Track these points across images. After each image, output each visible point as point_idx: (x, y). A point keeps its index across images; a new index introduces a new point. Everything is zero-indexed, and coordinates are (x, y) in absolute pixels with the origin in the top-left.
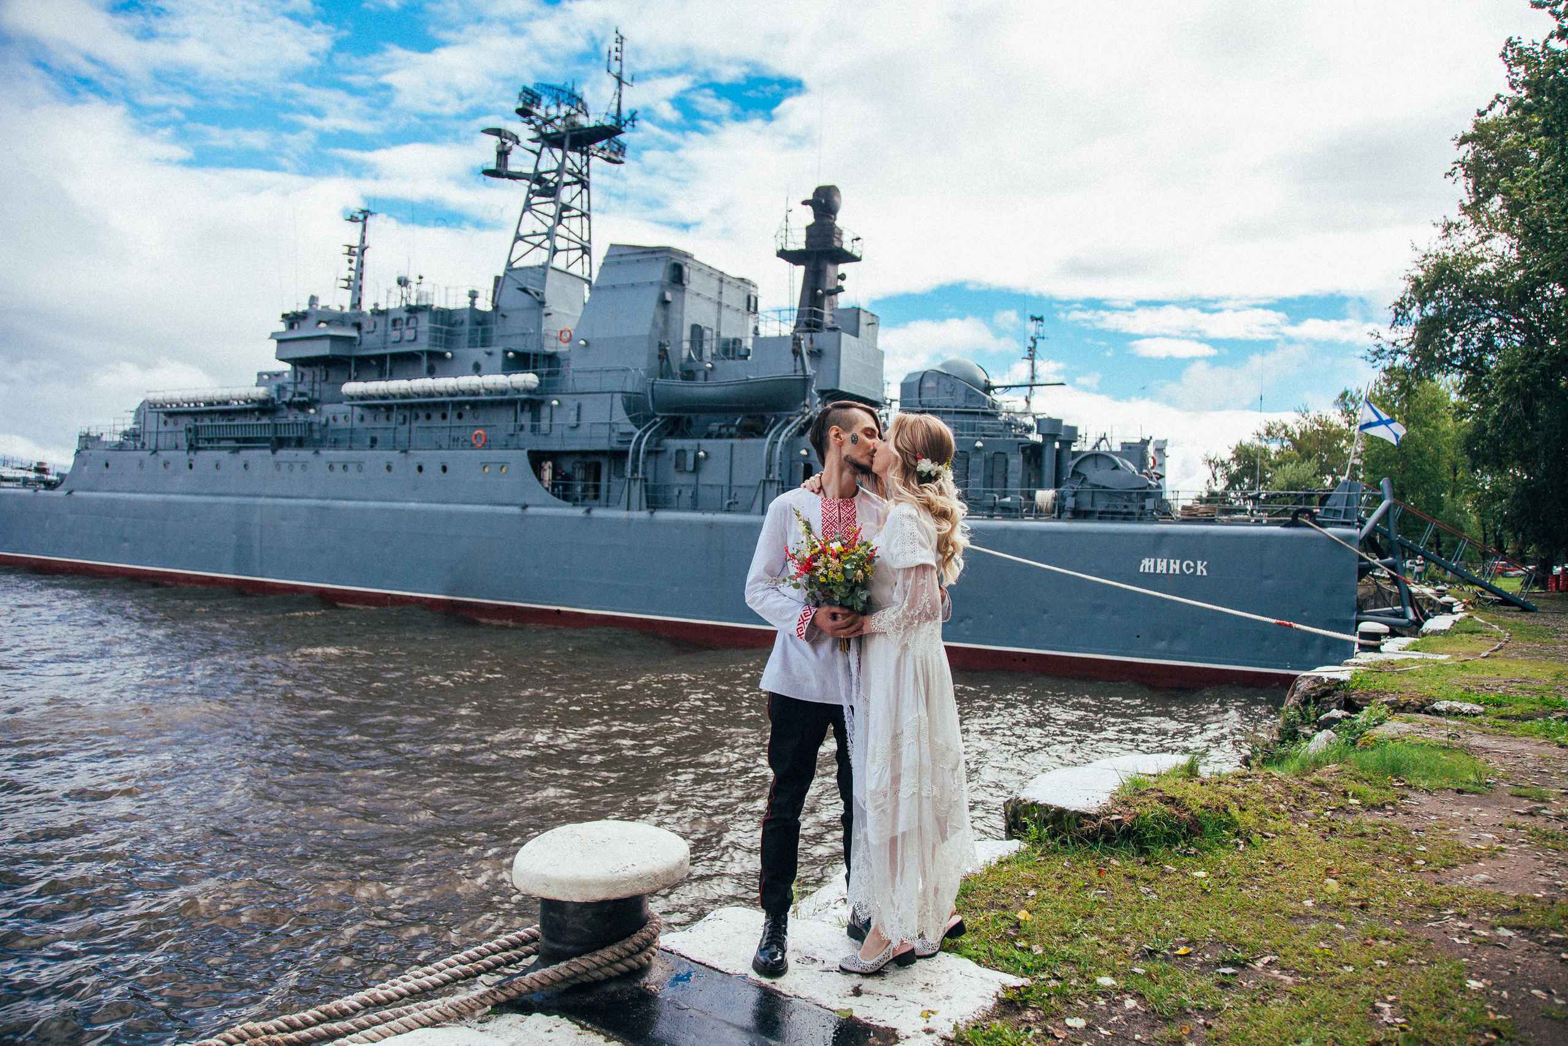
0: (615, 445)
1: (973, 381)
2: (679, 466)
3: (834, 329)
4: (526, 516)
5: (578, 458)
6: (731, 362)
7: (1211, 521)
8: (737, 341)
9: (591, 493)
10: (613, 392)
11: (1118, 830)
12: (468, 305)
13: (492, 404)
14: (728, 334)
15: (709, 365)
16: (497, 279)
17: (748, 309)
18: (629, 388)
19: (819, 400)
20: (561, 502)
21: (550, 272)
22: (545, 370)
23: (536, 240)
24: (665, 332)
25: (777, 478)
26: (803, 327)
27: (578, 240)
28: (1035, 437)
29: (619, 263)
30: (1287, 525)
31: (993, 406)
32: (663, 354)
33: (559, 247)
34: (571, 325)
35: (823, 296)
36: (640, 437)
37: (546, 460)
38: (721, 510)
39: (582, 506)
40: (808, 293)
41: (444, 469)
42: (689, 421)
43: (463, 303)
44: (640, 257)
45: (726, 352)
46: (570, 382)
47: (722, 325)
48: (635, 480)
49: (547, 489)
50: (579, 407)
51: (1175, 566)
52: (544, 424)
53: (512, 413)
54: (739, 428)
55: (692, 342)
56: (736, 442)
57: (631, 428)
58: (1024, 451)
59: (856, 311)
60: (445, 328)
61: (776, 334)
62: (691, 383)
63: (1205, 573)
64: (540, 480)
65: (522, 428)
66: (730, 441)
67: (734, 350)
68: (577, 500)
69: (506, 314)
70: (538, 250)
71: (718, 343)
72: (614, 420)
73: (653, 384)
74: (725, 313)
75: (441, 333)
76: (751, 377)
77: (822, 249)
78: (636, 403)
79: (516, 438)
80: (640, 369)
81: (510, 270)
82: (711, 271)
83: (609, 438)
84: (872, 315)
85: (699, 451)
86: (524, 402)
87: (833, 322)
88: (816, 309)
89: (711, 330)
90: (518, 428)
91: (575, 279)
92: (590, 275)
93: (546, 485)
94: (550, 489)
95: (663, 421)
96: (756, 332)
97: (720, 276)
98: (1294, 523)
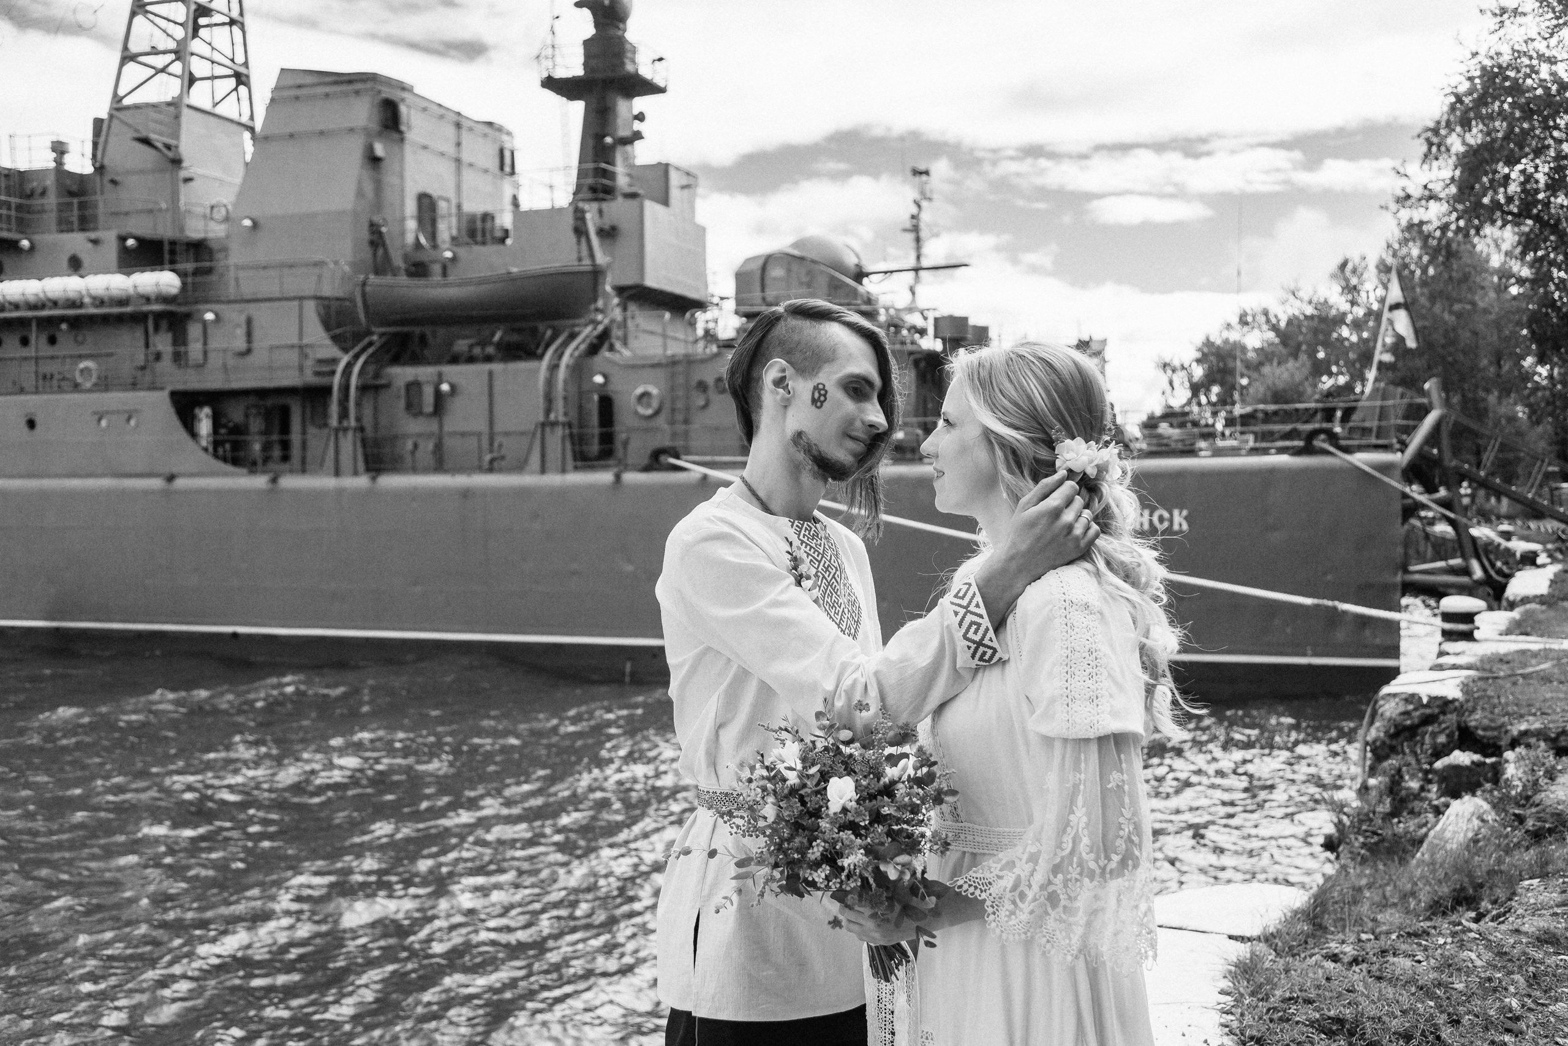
0: (310, 378)
1: (839, 267)
2: (413, 407)
3: (633, 196)
4: (176, 492)
5: (252, 400)
6: (478, 249)
7: (1191, 452)
8: (487, 217)
9: (277, 453)
10: (301, 298)
12: (53, 165)
13: (105, 319)
14: (474, 206)
15: (448, 254)
16: (98, 123)
17: (502, 167)
18: (327, 290)
19: (616, 301)
20: (229, 468)
21: (186, 111)
22: (190, 266)
23: (159, 61)
24: (378, 204)
25: (561, 419)
26: (585, 193)
27: (229, 63)
28: (931, 343)
29: (297, 98)
30: (1298, 452)
31: (870, 300)
32: (376, 239)
33: (197, 74)
34: (226, 197)
35: (612, 148)
36: (349, 366)
37: (201, 405)
38: (480, 469)
39: (264, 472)
40: (591, 142)
41: (31, 424)
42: (423, 339)
43: (44, 160)
44: (327, 89)
45: (472, 233)
46: (232, 283)
47: (464, 194)
48: (346, 430)
49: (206, 450)
50: (249, 322)
52: (195, 349)
53: (139, 333)
54: (499, 346)
55: (420, 220)
56: (497, 367)
57: (330, 350)
58: (916, 363)
59: (664, 169)
60: (14, 200)
61: (545, 205)
62: (422, 282)
64: (193, 434)
65: (158, 357)
66: (487, 367)
67: (484, 232)
68: (254, 463)
69: (117, 178)
70: (162, 76)
71: (459, 221)
72: (305, 341)
73: (364, 284)
74: (468, 176)
75: (9, 209)
76: (514, 270)
77: (610, 74)
78: (338, 313)
79: (148, 372)
80: (342, 262)
81: (118, 109)
82: (442, 111)
83: (301, 368)
84: (688, 174)
85: (440, 382)
86: (158, 316)
87: (630, 185)
88: (603, 165)
89: (447, 200)
90: (151, 358)
91: (228, 124)
92: (252, 118)
93: (204, 443)
94: (211, 449)
95: (383, 340)
96: (515, 202)
97: (455, 118)
98: (1308, 449)
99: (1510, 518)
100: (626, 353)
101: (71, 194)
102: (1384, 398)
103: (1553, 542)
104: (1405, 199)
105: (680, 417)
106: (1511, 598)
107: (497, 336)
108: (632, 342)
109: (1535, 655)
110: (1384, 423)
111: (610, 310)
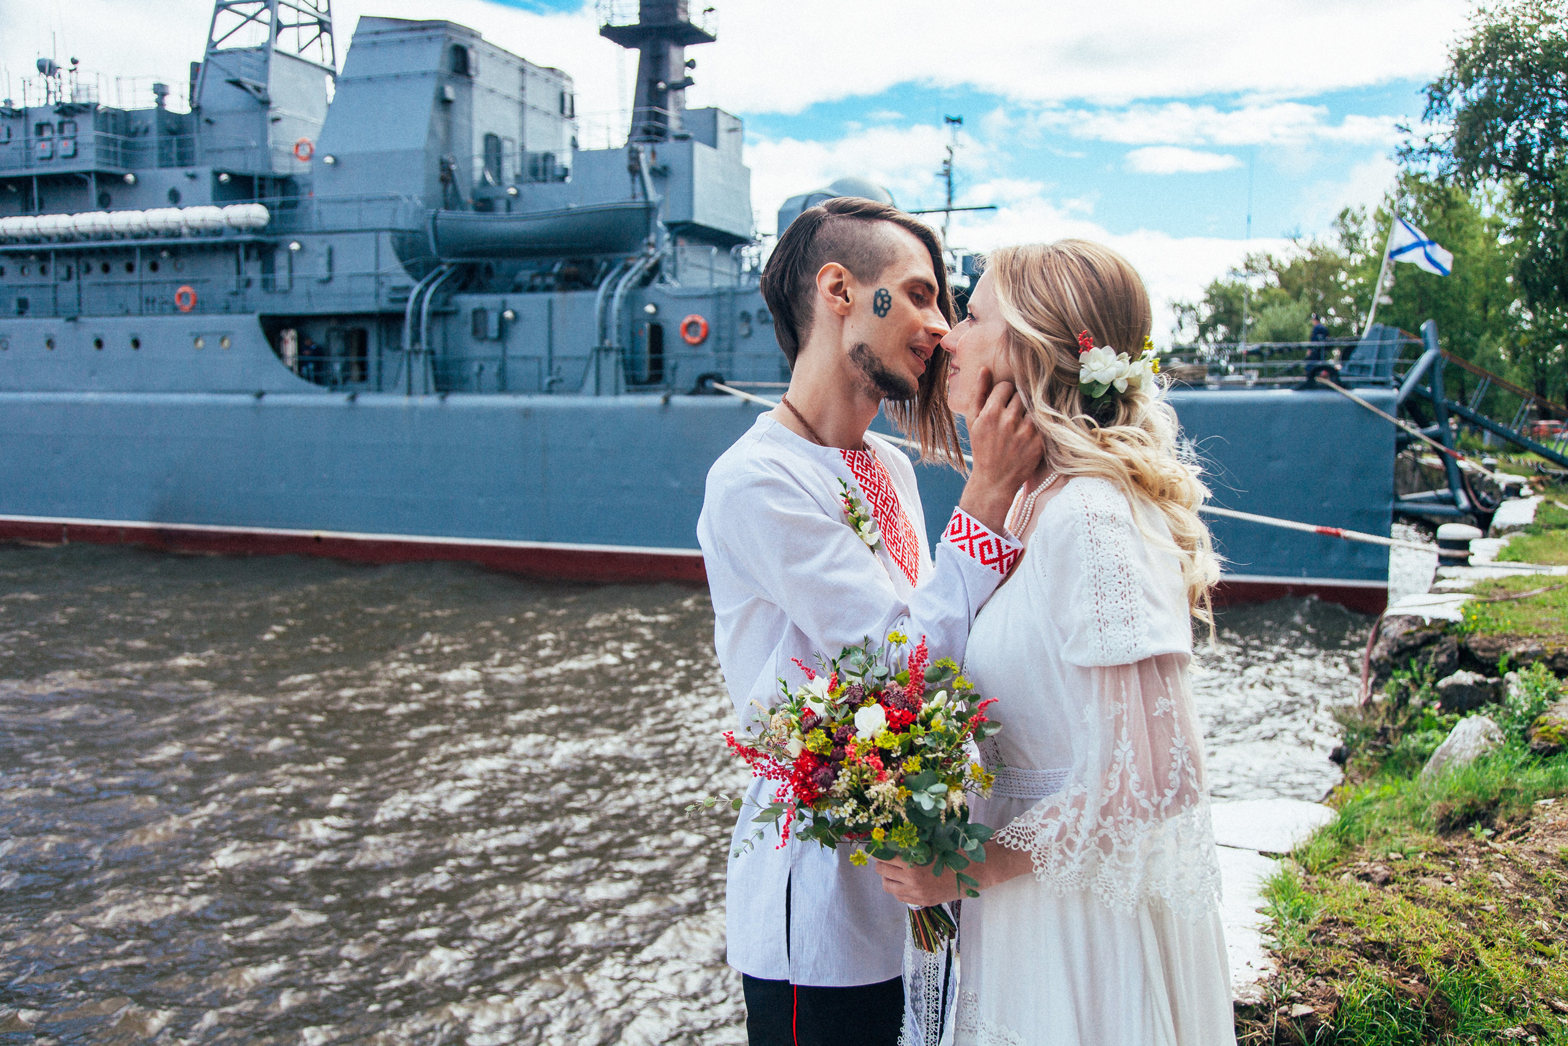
0: (385, 305)
2: (479, 332)
3: (683, 138)
4: (265, 408)
5: (333, 324)
6: (539, 187)
7: (1199, 385)
8: (548, 157)
9: (355, 373)
10: (377, 231)
12: (155, 105)
13: (202, 249)
14: (536, 147)
15: (512, 191)
16: (195, 67)
17: (562, 110)
18: (402, 223)
19: (667, 236)
20: (312, 386)
21: (274, 57)
23: (249, 9)
24: (448, 143)
25: (616, 345)
26: (639, 135)
27: (312, 11)
28: (961, 281)
29: (375, 44)
30: (1301, 387)
32: (447, 176)
33: (284, 22)
34: (310, 136)
35: (665, 92)
36: (421, 294)
37: (287, 328)
38: (541, 391)
39: (344, 391)
40: (645, 88)
41: (136, 344)
42: (489, 270)
43: (146, 101)
44: (402, 36)
45: (534, 172)
46: (315, 217)
47: (528, 135)
48: (417, 353)
49: (291, 369)
50: (330, 252)
52: (281, 276)
53: (232, 262)
54: (558, 276)
55: (487, 158)
56: (557, 296)
57: (405, 280)
59: (713, 113)
60: (121, 138)
61: (603, 146)
62: (489, 216)
64: (280, 355)
65: (248, 283)
66: (544, 297)
67: (545, 170)
68: (335, 382)
69: (213, 118)
70: (252, 24)
71: (523, 160)
72: (383, 270)
73: (435, 218)
74: (531, 118)
75: (116, 145)
76: (573, 206)
77: (663, 24)
78: (412, 245)
79: (240, 297)
80: (415, 196)
81: (214, 54)
82: (508, 57)
83: (377, 295)
84: (735, 118)
85: (504, 310)
86: (249, 246)
87: (681, 128)
88: (657, 109)
89: (512, 140)
90: (242, 284)
91: (312, 68)
92: (334, 63)
93: (290, 363)
94: (296, 369)
95: (454, 269)
96: (575, 145)
97: (518, 63)
98: (1310, 385)
99: (1492, 452)
100: (676, 285)
101: (172, 133)
102: (1382, 338)
103: (1535, 475)
104: (1406, 153)
105: (725, 344)
106: (1498, 526)
107: (557, 268)
108: (682, 276)
109: (1529, 580)
110: (1382, 362)
111: (661, 244)
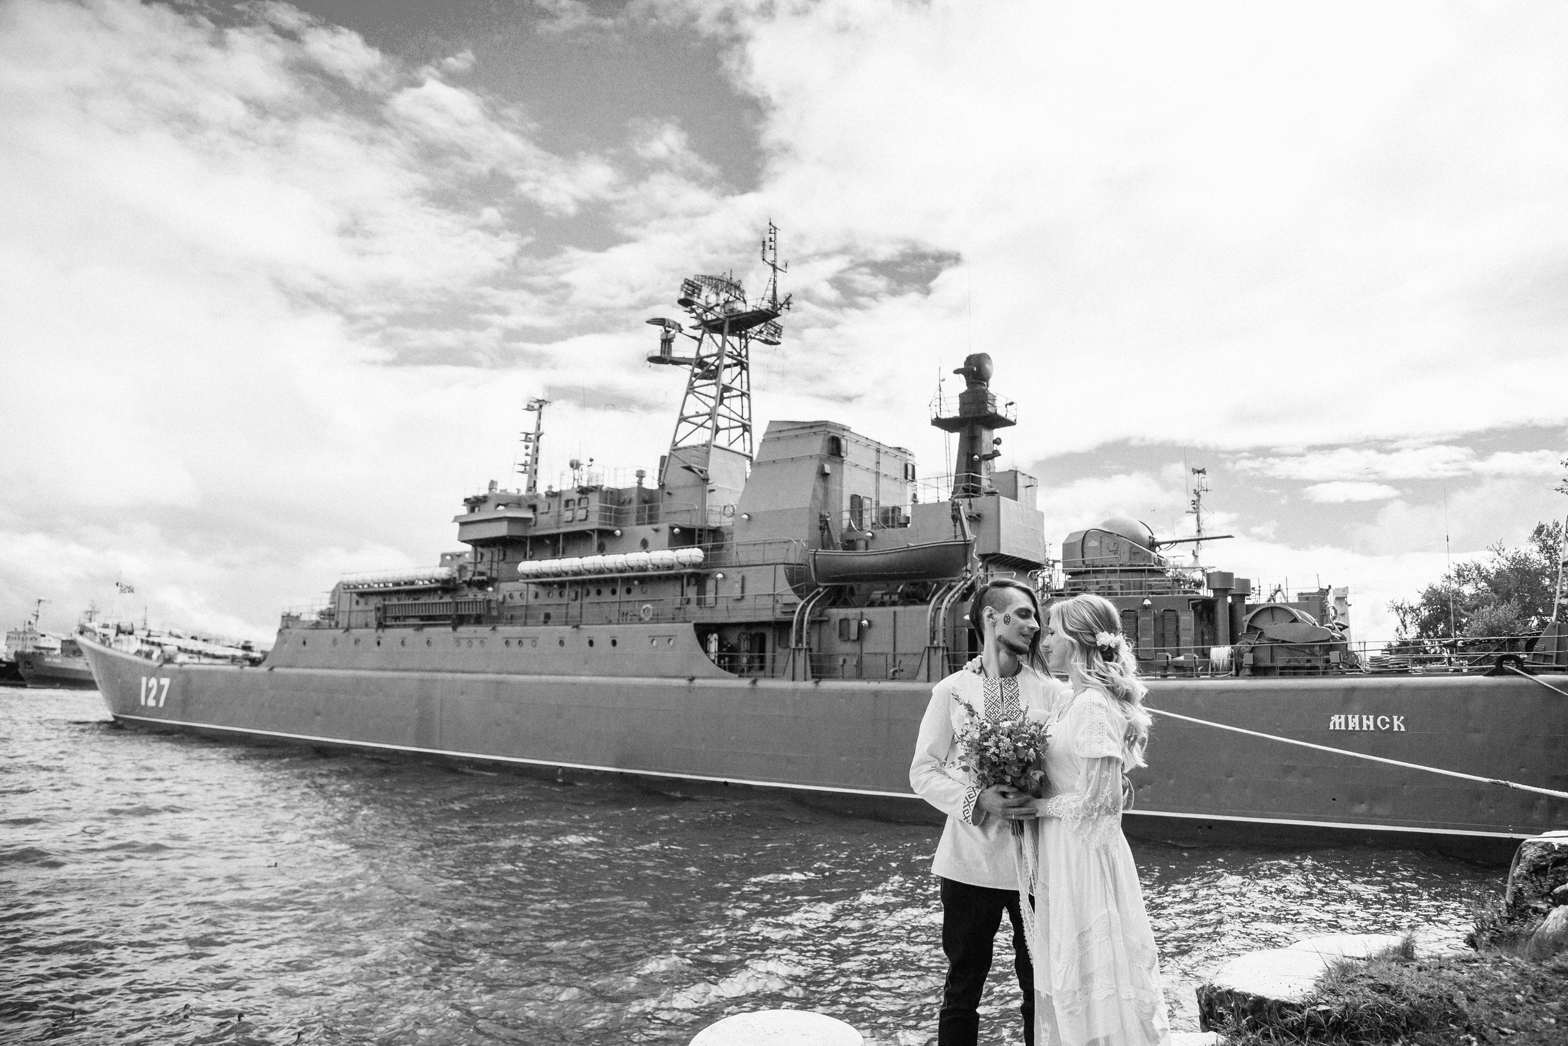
0: (779, 616)
1: (1137, 539)
2: (844, 635)
3: (993, 493)
4: (694, 688)
5: (743, 629)
6: (891, 530)
7: (1404, 672)
8: (896, 509)
9: (757, 664)
10: (776, 564)
11: (1327, 1022)
12: (636, 485)
13: (659, 578)
14: (887, 502)
15: (870, 534)
16: (663, 458)
17: (906, 478)
18: (792, 561)
19: (980, 564)
20: (727, 673)
21: (713, 449)
22: (709, 545)
23: (699, 420)
24: (825, 504)
25: (941, 645)
26: (960, 493)
27: (739, 419)
28: (1206, 593)
29: (778, 438)
30: (1492, 673)
31: (1160, 563)
32: (824, 525)
33: (721, 426)
34: (733, 500)
35: (979, 461)
36: (804, 608)
37: (712, 632)
38: (886, 678)
39: (748, 677)
40: (964, 459)
41: (614, 643)
42: (852, 589)
43: (632, 483)
44: (797, 432)
45: (886, 520)
46: (734, 555)
47: (881, 495)
48: (800, 650)
49: (713, 661)
50: (743, 579)
51: (1369, 723)
52: (710, 596)
53: (678, 587)
54: (901, 595)
55: (852, 512)
56: (900, 609)
57: (794, 598)
58: (1194, 607)
59: (1014, 473)
60: (614, 507)
61: (934, 500)
62: (853, 553)
63: (1403, 729)
64: (707, 652)
65: (688, 601)
66: (892, 609)
67: (893, 518)
68: (743, 671)
69: (672, 491)
70: (700, 430)
71: (877, 512)
72: (778, 591)
73: (815, 555)
74: (883, 482)
75: (611, 512)
76: (913, 544)
77: (977, 415)
78: (799, 574)
79: (682, 611)
80: (802, 540)
81: (674, 450)
82: (869, 443)
83: (774, 609)
84: (1030, 477)
85: (862, 619)
86: (690, 576)
87: (991, 486)
88: (973, 474)
89: (870, 499)
90: (684, 602)
91: (737, 455)
92: (751, 451)
93: (713, 657)
94: (716, 661)
95: (826, 590)
96: (915, 500)
97: (876, 446)
98: (1499, 671)
107: (900, 589)
110: (1561, 652)
111: (976, 571)
